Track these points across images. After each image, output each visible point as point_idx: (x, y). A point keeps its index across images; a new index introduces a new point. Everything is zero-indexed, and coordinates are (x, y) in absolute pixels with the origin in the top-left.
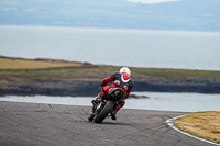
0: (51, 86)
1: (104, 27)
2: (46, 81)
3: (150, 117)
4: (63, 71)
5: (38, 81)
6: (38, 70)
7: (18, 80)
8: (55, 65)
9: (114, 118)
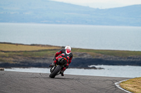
0: (41, 61)
1: (75, 24)
2: (38, 58)
3: (104, 81)
4: (49, 52)
5: (33, 58)
6: (33, 51)
7: (20, 58)
8: (43, 48)
9: (63, 75)
